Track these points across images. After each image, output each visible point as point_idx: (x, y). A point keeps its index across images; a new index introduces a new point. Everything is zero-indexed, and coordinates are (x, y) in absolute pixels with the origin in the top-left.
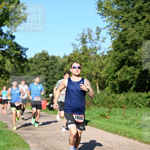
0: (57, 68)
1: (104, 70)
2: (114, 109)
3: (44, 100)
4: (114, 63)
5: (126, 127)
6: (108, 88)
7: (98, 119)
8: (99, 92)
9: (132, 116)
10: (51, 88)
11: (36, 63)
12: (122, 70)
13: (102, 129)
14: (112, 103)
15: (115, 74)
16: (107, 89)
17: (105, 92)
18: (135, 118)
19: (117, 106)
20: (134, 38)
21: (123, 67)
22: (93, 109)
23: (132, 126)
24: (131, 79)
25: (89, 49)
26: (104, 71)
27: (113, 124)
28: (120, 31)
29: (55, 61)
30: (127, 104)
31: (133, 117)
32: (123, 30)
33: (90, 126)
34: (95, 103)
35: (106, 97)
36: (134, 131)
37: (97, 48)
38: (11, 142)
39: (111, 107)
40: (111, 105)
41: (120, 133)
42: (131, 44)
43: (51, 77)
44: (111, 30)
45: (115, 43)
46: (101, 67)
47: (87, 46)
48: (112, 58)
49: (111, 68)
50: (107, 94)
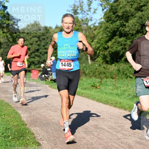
0: (49, 38)
1: (96, 40)
2: (105, 80)
3: (36, 70)
4: (106, 34)
5: (117, 97)
6: (100, 59)
7: (89, 90)
8: (91, 62)
9: (122, 86)
10: (42, 58)
11: (28, 33)
12: (113, 40)
13: (93, 99)
14: (103, 74)
15: (106, 44)
16: (98, 60)
17: (96, 63)
18: (125, 88)
19: (108, 77)
20: (126, 10)
21: (115, 38)
22: (84, 79)
23: (123, 96)
24: (122, 49)
25: (81, 20)
26: (95, 42)
27: (104, 95)
28: (111, 3)
29: (47, 31)
30: (118, 75)
31: (124, 88)
32: (115, 2)
33: (81, 96)
34: (86, 74)
35: (98, 68)
36: (125, 101)
37: (88, 19)
38: (3, 112)
39: (102, 77)
40: (102, 76)
41: (111, 103)
42: (122, 16)
43: (42, 48)
44: (102, 1)
45: (106, 14)
46: (93, 38)
47: (79, 17)
48: (103, 29)
49: (102, 39)
50: (99, 65)
